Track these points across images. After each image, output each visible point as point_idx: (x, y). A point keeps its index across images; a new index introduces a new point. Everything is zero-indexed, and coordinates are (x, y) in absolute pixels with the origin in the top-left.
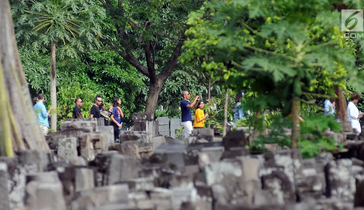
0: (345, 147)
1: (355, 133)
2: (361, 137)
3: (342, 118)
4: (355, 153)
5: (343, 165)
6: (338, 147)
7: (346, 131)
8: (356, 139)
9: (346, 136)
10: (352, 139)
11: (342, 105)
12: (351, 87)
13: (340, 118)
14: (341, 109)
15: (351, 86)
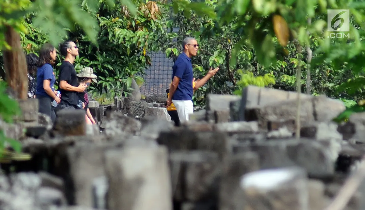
0: (26, 150)
1: (42, 125)
2: (56, 133)
3: (17, 93)
4: (45, 162)
5: (23, 187)
6: (11, 149)
7: (26, 121)
8: (46, 135)
9: (24, 130)
10: (36, 137)
11: (17, 68)
12: (35, 34)
13: (13, 93)
14: (15, 75)
15: (35, 32)
